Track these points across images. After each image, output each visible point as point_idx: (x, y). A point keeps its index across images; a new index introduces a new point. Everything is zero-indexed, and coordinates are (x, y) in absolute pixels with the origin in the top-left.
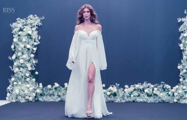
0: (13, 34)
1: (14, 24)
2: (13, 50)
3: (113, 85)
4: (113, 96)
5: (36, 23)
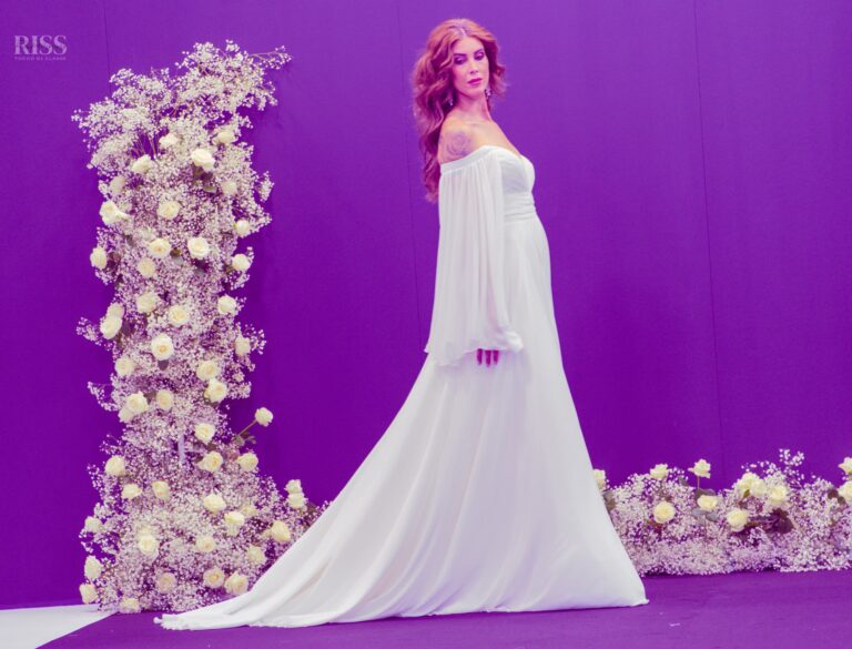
0: (95, 176)
1: (99, 112)
2: (105, 278)
3: (762, 464)
4: (767, 531)
5: (241, 96)
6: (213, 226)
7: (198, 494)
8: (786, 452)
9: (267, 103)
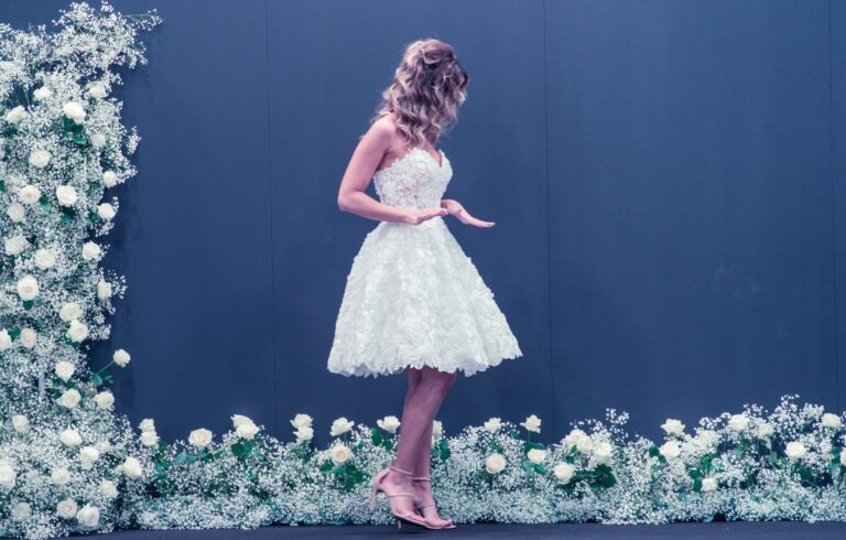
3: (589, 422)
4: (591, 485)
5: (113, 54)
6: (81, 176)
7: (56, 428)
8: (612, 411)
9: (138, 62)
